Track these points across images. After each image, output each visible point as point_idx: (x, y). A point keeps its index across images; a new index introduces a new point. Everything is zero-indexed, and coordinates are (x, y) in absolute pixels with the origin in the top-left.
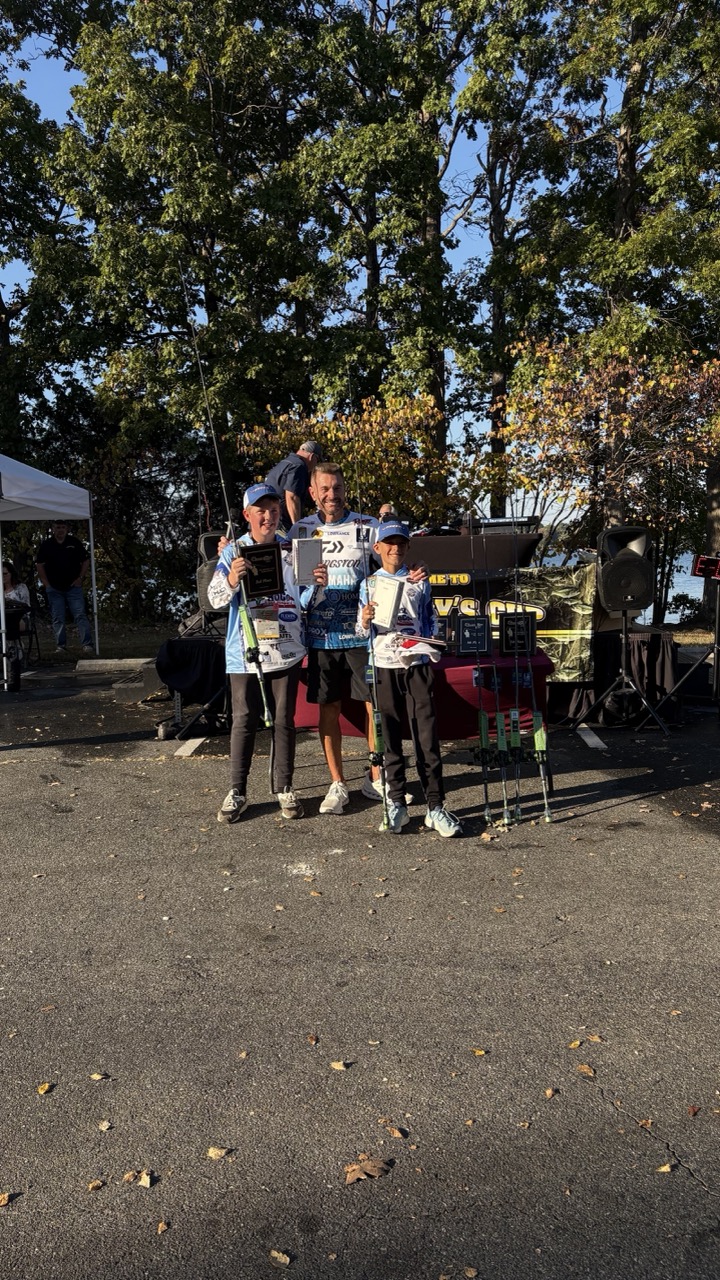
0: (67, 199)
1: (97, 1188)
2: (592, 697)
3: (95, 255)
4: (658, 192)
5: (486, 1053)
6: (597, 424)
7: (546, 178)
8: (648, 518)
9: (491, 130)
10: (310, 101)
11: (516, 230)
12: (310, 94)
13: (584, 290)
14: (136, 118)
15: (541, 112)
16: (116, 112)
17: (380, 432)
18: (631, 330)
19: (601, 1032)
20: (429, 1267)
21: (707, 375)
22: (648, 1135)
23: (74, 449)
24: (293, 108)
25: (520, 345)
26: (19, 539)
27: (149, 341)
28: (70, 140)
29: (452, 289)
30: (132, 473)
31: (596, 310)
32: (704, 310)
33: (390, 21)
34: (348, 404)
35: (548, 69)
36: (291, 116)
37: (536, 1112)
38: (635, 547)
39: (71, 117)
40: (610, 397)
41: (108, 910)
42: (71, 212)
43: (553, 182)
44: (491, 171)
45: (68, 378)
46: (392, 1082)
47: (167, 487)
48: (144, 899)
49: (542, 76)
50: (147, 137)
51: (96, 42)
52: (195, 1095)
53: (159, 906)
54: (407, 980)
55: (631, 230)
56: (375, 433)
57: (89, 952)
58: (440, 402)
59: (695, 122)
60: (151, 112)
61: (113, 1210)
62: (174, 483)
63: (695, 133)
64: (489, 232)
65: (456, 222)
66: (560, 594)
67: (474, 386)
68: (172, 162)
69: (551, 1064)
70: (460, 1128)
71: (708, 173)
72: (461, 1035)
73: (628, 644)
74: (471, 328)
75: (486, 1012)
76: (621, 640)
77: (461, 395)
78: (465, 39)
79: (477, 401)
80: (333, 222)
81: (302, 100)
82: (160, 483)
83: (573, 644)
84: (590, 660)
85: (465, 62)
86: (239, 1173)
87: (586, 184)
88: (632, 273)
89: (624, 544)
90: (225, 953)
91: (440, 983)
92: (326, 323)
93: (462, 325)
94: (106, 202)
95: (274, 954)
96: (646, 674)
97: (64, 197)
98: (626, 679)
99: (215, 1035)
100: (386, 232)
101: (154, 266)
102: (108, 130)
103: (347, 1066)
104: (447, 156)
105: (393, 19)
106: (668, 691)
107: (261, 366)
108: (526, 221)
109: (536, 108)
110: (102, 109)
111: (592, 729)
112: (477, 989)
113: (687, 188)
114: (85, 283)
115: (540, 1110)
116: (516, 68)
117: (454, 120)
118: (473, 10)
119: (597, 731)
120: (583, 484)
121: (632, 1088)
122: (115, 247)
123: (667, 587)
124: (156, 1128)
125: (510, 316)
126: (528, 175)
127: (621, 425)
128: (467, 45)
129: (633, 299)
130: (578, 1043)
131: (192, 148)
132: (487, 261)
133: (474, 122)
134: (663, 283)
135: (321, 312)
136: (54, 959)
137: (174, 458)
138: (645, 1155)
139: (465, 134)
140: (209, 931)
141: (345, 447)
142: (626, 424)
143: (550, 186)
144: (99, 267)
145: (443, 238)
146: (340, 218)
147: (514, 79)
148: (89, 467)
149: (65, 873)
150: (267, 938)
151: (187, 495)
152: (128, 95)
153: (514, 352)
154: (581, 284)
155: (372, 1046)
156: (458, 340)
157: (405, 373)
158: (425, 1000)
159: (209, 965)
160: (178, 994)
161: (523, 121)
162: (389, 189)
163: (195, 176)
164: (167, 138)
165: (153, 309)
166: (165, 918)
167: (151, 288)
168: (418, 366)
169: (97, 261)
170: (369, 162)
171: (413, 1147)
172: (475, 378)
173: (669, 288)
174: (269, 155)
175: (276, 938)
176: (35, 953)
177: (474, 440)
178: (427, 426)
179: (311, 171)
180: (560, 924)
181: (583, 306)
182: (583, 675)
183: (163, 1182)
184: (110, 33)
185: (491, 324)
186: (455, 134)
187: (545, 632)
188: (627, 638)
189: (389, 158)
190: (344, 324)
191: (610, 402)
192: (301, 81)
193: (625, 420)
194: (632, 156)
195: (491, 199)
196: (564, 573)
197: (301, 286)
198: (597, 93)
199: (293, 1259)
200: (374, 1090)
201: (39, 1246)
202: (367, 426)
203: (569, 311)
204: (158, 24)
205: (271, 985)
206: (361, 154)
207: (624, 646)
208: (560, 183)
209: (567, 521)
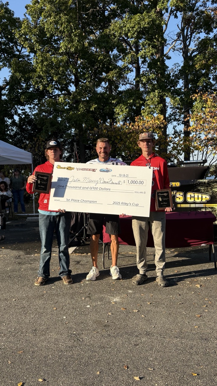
0: (24, 45)
3: (35, 65)
5: (198, 375)
7: (204, 32)
9: (183, 15)
10: (113, 7)
11: (193, 52)
12: (114, 5)
14: (50, 15)
15: (202, 7)
16: (43, 14)
23: (25, 138)
24: (107, 10)
25: (196, 95)
26: (5, 172)
27: (53, 97)
28: (26, 24)
29: (169, 75)
34: (128, 120)
36: (107, 13)
39: (25, 16)
41: (42, 314)
42: (25, 50)
43: (207, 33)
44: (183, 30)
45: (24, 111)
48: (56, 309)
50: (55, 21)
53: (62, 312)
54: (162, 344)
56: (140, 130)
57: (35, 330)
58: (165, 118)
60: (55, 13)
64: (182, 53)
65: (170, 49)
66: (216, 190)
67: (177, 112)
68: (63, 30)
72: (186, 367)
74: (176, 89)
75: (196, 357)
77: (172, 115)
79: (178, 117)
80: (124, 51)
81: (111, 7)
90: (89, 331)
91: (176, 345)
92: (119, 89)
93: (173, 88)
94: (39, 46)
95: (108, 332)
99: (87, 364)
100: (144, 54)
101: (57, 68)
102: (39, 20)
103: (140, 378)
104: (167, 25)
107: (96, 105)
108: (197, 49)
109: (200, 6)
110: (37, 12)
112: (191, 348)
114: (31, 75)
117: (169, 11)
122: (42, 61)
125: (191, 85)
126: (198, 31)
131: (71, 25)
132: (182, 65)
133: (177, 12)
135: (118, 85)
136: (22, 333)
137: (63, 141)
140: (82, 323)
141: (128, 136)
143: (206, 35)
144: (36, 69)
145: (165, 56)
146: (126, 49)
148: (31, 145)
149: (25, 299)
150: (105, 326)
152: (47, 7)
153: (194, 98)
155: (150, 370)
156: (171, 94)
157: (151, 106)
158: (171, 352)
159: (83, 336)
160: (71, 347)
161: (195, 11)
162: (144, 38)
163: (72, 35)
164: (62, 22)
165: (56, 85)
166: (64, 317)
167: (56, 76)
168: (156, 103)
169: (35, 67)
170: (138, 28)
172: (178, 108)
174: (98, 27)
175: (109, 326)
176: (15, 330)
177: (177, 132)
178: (160, 127)
179: (115, 32)
185: (183, 88)
186: (169, 17)
187: (210, 205)
189: (145, 26)
190: (127, 89)
195: (183, 42)
197: (111, 75)
202: (137, 127)
203: (214, 82)
205: (108, 345)
206: (134, 25)
208: (210, 34)
209: (214, 164)
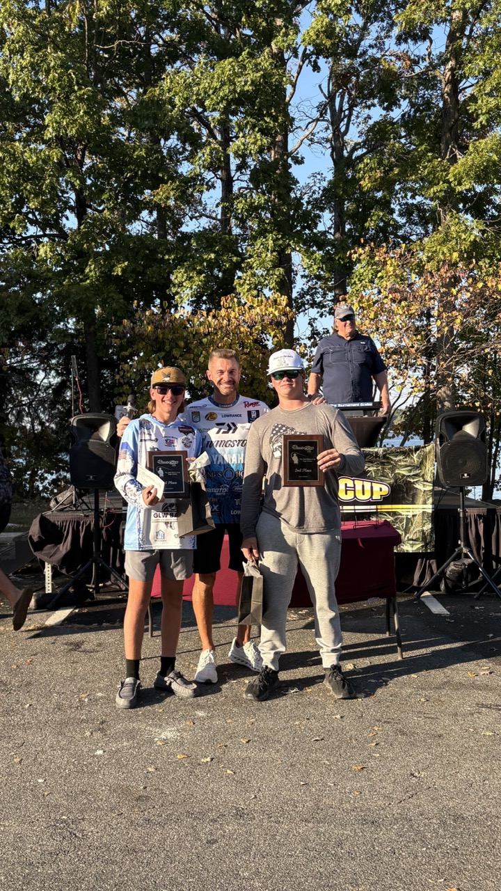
2: (434, 566)
4: (479, 120)
6: (428, 320)
7: (380, 106)
8: (477, 404)
9: (332, 64)
10: (171, 37)
11: (354, 149)
12: (172, 31)
13: (415, 202)
15: (375, 50)
18: (461, 238)
19: (459, 885)
24: (156, 42)
25: (360, 249)
27: (24, 243)
29: (299, 200)
30: (6, 360)
31: (429, 219)
34: (204, 301)
35: (381, 14)
36: (154, 50)
38: (470, 429)
40: (441, 297)
43: (387, 109)
44: (331, 97)
47: (37, 373)
48: (20, 762)
49: (376, 19)
50: (32, 64)
53: (34, 769)
54: (273, 837)
55: (458, 153)
56: (232, 327)
60: (34, 45)
62: (45, 370)
64: (330, 150)
65: (302, 141)
66: (404, 472)
67: (317, 286)
68: (52, 86)
73: (465, 518)
74: (315, 234)
75: (349, 866)
76: (459, 513)
77: (307, 293)
79: (320, 299)
80: (192, 140)
81: (164, 36)
82: (31, 370)
83: (416, 518)
84: (431, 532)
85: (308, 6)
87: (415, 112)
88: (459, 188)
89: (460, 428)
90: (99, 813)
91: (305, 840)
92: (184, 229)
93: (307, 231)
95: (146, 813)
96: (483, 545)
98: (465, 550)
100: (242, 147)
101: (36, 178)
104: (294, 86)
107: (126, 263)
108: (363, 142)
109: (371, 46)
111: (434, 596)
112: (340, 844)
116: (353, 12)
117: (300, 54)
119: (440, 598)
120: (417, 373)
123: (495, 467)
125: (350, 224)
126: (366, 103)
127: (452, 322)
129: (459, 211)
131: (70, 74)
132: (330, 176)
133: (318, 58)
134: (484, 198)
135: (180, 219)
137: (45, 348)
139: (310, 68)
140: (83, 792)
141: (205, 340)
142: (456, 321)
143: (384, 113)
145: (289, 155)
146: (199, 136)
147: (351, 22)
150: (139, 799)
151: (55, 382)
153: (355, 256)
154: (413, 197)
156: (304, 244)
157: (257, 272)
158: (292, 856)
159: (85, 825)
160: (55, 854)
161: (360, 58)
162: (242, 113)
163: (72, 98)
164: (49, 66)
166: (40, 781)
167: (34, 198)
168: (269, 265)
170: (229, 92)
172: (319, 278)
173: (491, 202)
174: (135, 82)
175: (147, 798)
177: (318, 334)
178: (280, 322)
179: (174, 96)
180: (414, 780)
181: (415, 217)
182: (426, 546)
185: (332, 231)
186: (301, 67)
187: (390, 506)
188: (464, 512)
189: (246, 88)
190: (201, 229)
191: (441, 301)
192: (163, 20)
193: (455, 317)
194: (455, 91)
195: (332, 124)
196: (407, 453)
197: (164, 193)
198: (425, 35)
202: (226, 321)
203: (402, 221)
205: (144, 844)
207: (462, 519)
208: (393, 111)
209: (403, 407)
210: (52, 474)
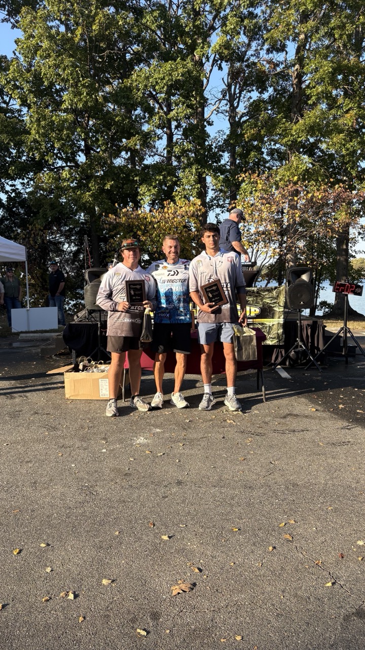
0: (13, 95)
1: (47, 601)
2: (283, 352)
3: (28, 125)
4: (312, 99)
5: (239, 530)
6: (282, 215)
7: (257, 91)
8: (308, 263)
9: (229, 66)
10: (137, 49)
11: (242, 117)
12: (138, 45)
13: (276, 148)
14: (49, 56)
15: (255, 57)
16: (39, 52)
17: (173, 218)
18: (298, 167)
19: (295, 519)
20: (216, 635)
21: (337, 191)
22: (320, 568)
23: (16, 225)
24: (129, 53)
25: (243, 175)
27: (55, 170)
28: (15, 66)
29: (210, 146)
30: (46, 237)
31: (282, 157)
32: (334, 159)
33: (179, 10)
34: (157, 203)
35: (258, 36)
36: (128, 56)
37: (265, 558)
38: (305, 277)
39: (15, 54)
40: (289, 202)
41: (44, 461)
42: (15, 102)
43: (261, 93)
44: (229, 86)
45: (13, 188)
46: (193, 545)
47: (64, 245)
48: (62, 455)
49: (255, 39)
50: (55, 65)
51: (29, 17)
52: (94, 553)
53: (70, 459)
54: (197, 494)
55: (299, 118)
56: (170, 219)
57: (35, 483)
58: (204, 204)
59: (331, 65)
60: (57, 53)
61: (56, 611)
62: (68, 243)
63: (331, 70)
64: (228, 118)
65: (213, 112)
66: (268, 301)
67: (220, 195)
68: (67, 78)
69: (271, 535)
70: (228, 567)
71: (337, 90)
72: (226, 521)
73: (301, 326)
74: (219, 166)
75: (238, 510)
76: (298, 324)
77: (215, 199)
78: (216, 20)
79: (222, 203)
80: (150, 111)
81: (133, 48)
82: (60, 243)
83: (274, 326)
84: (283, 334)
85: (216, 31)
86: (118, 591)
87: (277, 95)
88: (299, 139)
89: (299, 276)
90: (105, 482)
91: (214, 496)
92: (145, 162)
93: (215, 164)
94: (33, 97)
95: (130, 482)
96: (310, 341)
97: (11, 95)
98: (300, 344)
99: (102, 523)
100: (176, 115)
101: (59, 130)
102: (34, 61)
103: (170, 537)
104: (208, 78)
105: (181, 9)
106: (321, 349)
107: (113, 182)
108: (247, 112)
109: (252, 55)
110: (31, 50)
111: (283, 368)
112: (233, 499)
113: (327, 98)
114: (23, 138)
115: (267, 557)
116: (241, 34)
117: (211, 60)
118: (221, 4)
119: (286, 369)
120: (275, 245)
121: (311, 545)
122: (38, 120)
123: (317, 298)
124: (75, 570)
125: (239, 160)
126: (248, 89)
127: (295, 216)
128: (217, 23)
129: (300, 153)
130: (284, 524)
131: (77, 71)
132: (228, 132)
133: (221, 62)
134: (315, 145)
135: (143, 156)
136: (18, 487)
137: (68, 230)
138: (319, 578)
139: (217, 68)
140: (96, 471)
141: (155, 226)
142: (297, 215)
143: (259, 95)
144: (30, 130)
145: (205, 120)
146: (154, 108)
147: (241, 40)
148: (24, 234)
149: (20, 443)
150: (126, 475)
151: (74, 249)
152: (45, 44)
153: (240, 179)
154: (275, 145)
155: (182, 527)
156: (213, 171)
157: (186, 187)
158: (207, 504)
159: (97, 488)
160: (82, 503)
161: (245, 62)
162: (178, 95)
163: (79, 85)
164: (64, 66)
165: (58, 153)
166: (73, 465)
167: (57, 142)
168: (193, 183)
169: (29, 127)
170: (168, 80)
171: (205, 577)
172: (221, 191)
173: (318, 148)
174: (117, 76)
175: (130, 474)
176: (7, 484)
178: (197, 215)
179: (139, 84)
180: (272, 466)
181: (276, 156)
182: (279, 341)
183: (80, 597)
184: (36, 12)
185: (229, 164)
186: (212, 68)
187: (260, 320)
188: (301, 323)
189: (178, 78)
190: (155, 163)
191: (289, 204)
192: (133, 39)
193: (297, 213)
194: (300, 82)
195: (229, 101)
196: (270, 291)
197: (133, 142)
198: (283, 49)
199: (148, 633)
200: (184, 549)
201: (19, 630)
202: (167, 215)
203: (268, 158)
204: (61, 8)
205: (129, 498)
206: (164, 76)
207: (299, 327)
208: (264, 94)
209: (267, 264)
210: (73, 301)
